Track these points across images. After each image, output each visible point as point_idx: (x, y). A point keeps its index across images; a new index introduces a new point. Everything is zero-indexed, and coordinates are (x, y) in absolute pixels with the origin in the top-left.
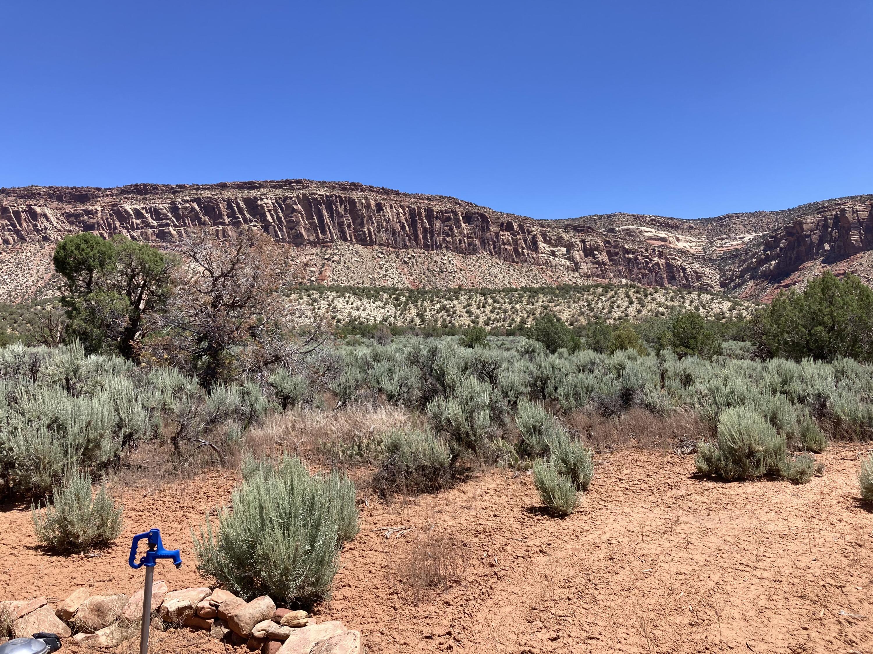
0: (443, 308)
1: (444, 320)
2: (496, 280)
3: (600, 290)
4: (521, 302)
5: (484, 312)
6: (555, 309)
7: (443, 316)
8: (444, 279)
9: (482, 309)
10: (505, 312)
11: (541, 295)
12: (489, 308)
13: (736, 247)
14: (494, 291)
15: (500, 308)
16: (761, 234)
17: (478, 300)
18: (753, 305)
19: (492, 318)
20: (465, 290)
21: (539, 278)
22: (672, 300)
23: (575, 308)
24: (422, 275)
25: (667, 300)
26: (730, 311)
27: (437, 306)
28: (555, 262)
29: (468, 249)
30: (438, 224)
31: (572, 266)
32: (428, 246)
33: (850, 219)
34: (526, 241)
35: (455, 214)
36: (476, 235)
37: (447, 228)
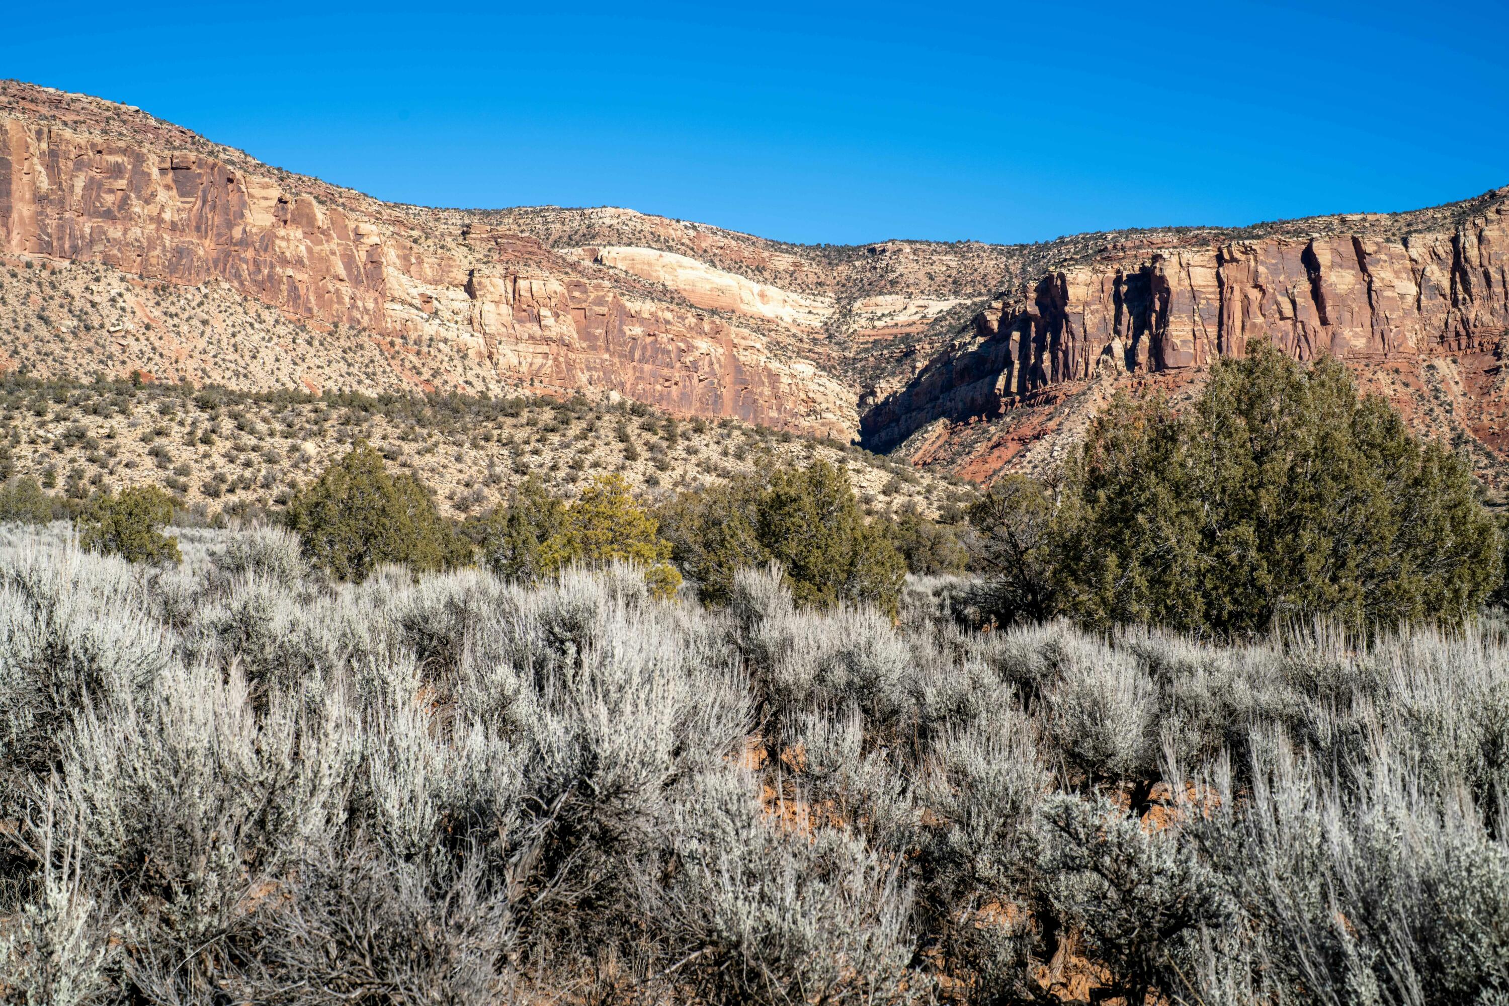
0: (78, 437)
1: (78, 474)
2: (254, 367)
3: (547, 416)
4: (321, 433)
5: (206, 456)
6: (417, 461)
7: (73, 461)
8: (90, 351)
9: (202, 448)
10: (271, 460)
11: (378, 418)
12: (222, 446)
13: (908, 330)
14: (241, 397)
15: (254, 449)
16: (969, 302)
17: (189, 421)
18: (943, 484)
19: (230, 478)
20: (151, 386)
21: (379, 371)
22: (739, 457)
23: (475, 463)
24: (19, 333)
25: (725, 454)
26: (884, 493)
27: (58, 430)
28: (430, 329)
29: (173, 268)
30: (80, 183)
31: (476, 343)
32: (45, 247)
33: (1172, 283)
34: (349, 261)
35: (139, 159)
36: (200, 227)
37: (109, 199)
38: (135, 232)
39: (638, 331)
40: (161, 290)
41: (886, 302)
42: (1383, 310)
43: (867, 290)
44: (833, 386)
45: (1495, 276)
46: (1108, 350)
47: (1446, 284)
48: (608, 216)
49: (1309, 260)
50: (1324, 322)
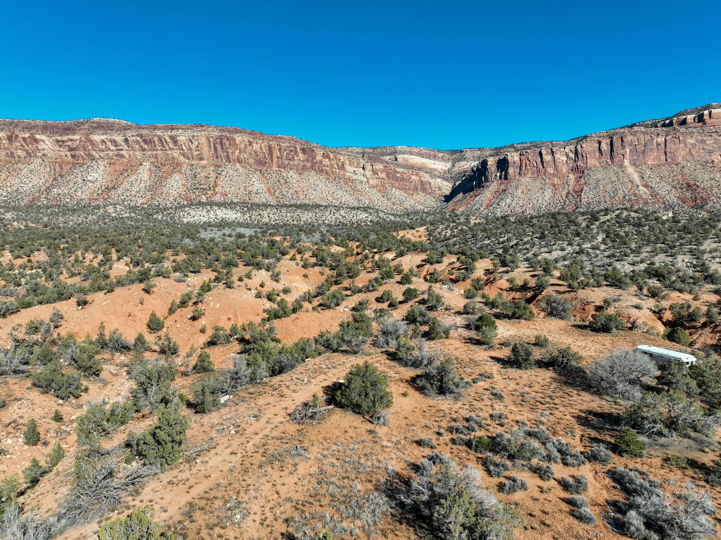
13: (466, 169)
24: (275, 184)
28: (355, 177)
29: (303, 169)
30: (285, 154)
31: (365, 179)
32: (279, 167)
33: (509, 160)
34: (338, 165)
35: (296, 148)
36: (308, 161)
37: (290, 156)
38: (296, 162)
39: (399, 175)
40: (300, 174)
41: (462, 163)
42: (557, 164)
43: (459, 160)
44: (447, 183)
45: (584, 155)
46: (496, 176)
47: (573, 157)
48: (399, 148)
49: (541, 154)
50: (543, 167)
